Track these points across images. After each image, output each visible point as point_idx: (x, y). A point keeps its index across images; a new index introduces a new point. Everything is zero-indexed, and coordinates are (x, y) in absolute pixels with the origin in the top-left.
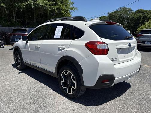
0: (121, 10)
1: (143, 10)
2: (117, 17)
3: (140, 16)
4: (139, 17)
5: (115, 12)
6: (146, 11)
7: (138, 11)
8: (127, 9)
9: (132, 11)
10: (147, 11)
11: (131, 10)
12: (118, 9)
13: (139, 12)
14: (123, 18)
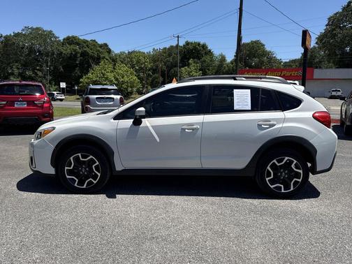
0: (31, 33)
1: (79, 39)
2: (23, 48)
3: (75, 50)
4: (73, 53)
5: (17, 35)
6: (85, 41)
7: (68, 38)
8: (44, 31)
9: (56, 38)
10: (87, 41)
11: (54, 34)
12: (23, 30)
13: (70, 41)
14: (39, 51)
